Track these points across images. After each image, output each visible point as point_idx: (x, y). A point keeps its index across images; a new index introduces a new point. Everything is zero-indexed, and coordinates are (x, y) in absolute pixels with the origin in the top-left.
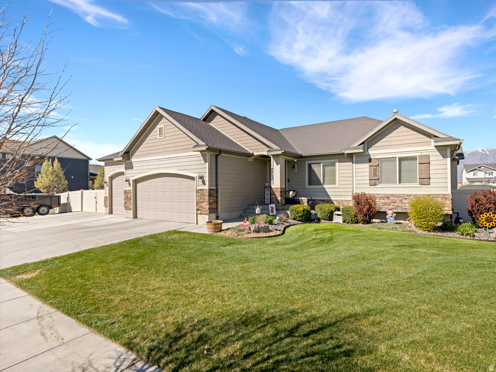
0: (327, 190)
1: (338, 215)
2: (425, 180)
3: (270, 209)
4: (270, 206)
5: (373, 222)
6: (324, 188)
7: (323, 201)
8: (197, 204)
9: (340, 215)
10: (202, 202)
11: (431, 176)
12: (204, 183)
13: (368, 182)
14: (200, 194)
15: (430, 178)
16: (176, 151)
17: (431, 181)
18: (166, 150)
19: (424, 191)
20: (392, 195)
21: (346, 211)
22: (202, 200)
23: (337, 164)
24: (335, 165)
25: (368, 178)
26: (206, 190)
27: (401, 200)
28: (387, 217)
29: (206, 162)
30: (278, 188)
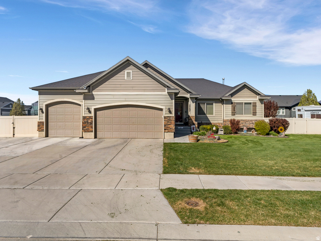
0: (209, 117)
1: (221, 130)
2: (254, 114)
3: (192, 128)
4: (192, 126)
5: (238, 133)
6: (207, 116)
7: (207, 123)
8: (165, 126)
9: (222, 130)
10: (169, 125)
11: (257, 112)
12: (170, 112)
13: (231, 114)
14: (167, 120)
15: (256, 113)
16: (145, 90)
17: (257, 114)
18: (134, 88)
19: (254, 118)
20: (242, 120)
21: (225, 128)
22: (169, 123)
23: (214, 104)
24: (213, 105)
25: (231, 112)
26: (173, 117)
27: (245, 123)
28: (244, 130)
29: (172, 99)
30: (193, 116)
